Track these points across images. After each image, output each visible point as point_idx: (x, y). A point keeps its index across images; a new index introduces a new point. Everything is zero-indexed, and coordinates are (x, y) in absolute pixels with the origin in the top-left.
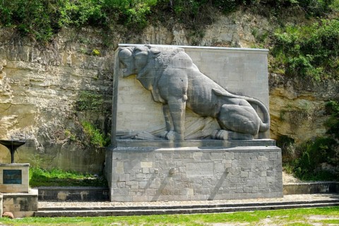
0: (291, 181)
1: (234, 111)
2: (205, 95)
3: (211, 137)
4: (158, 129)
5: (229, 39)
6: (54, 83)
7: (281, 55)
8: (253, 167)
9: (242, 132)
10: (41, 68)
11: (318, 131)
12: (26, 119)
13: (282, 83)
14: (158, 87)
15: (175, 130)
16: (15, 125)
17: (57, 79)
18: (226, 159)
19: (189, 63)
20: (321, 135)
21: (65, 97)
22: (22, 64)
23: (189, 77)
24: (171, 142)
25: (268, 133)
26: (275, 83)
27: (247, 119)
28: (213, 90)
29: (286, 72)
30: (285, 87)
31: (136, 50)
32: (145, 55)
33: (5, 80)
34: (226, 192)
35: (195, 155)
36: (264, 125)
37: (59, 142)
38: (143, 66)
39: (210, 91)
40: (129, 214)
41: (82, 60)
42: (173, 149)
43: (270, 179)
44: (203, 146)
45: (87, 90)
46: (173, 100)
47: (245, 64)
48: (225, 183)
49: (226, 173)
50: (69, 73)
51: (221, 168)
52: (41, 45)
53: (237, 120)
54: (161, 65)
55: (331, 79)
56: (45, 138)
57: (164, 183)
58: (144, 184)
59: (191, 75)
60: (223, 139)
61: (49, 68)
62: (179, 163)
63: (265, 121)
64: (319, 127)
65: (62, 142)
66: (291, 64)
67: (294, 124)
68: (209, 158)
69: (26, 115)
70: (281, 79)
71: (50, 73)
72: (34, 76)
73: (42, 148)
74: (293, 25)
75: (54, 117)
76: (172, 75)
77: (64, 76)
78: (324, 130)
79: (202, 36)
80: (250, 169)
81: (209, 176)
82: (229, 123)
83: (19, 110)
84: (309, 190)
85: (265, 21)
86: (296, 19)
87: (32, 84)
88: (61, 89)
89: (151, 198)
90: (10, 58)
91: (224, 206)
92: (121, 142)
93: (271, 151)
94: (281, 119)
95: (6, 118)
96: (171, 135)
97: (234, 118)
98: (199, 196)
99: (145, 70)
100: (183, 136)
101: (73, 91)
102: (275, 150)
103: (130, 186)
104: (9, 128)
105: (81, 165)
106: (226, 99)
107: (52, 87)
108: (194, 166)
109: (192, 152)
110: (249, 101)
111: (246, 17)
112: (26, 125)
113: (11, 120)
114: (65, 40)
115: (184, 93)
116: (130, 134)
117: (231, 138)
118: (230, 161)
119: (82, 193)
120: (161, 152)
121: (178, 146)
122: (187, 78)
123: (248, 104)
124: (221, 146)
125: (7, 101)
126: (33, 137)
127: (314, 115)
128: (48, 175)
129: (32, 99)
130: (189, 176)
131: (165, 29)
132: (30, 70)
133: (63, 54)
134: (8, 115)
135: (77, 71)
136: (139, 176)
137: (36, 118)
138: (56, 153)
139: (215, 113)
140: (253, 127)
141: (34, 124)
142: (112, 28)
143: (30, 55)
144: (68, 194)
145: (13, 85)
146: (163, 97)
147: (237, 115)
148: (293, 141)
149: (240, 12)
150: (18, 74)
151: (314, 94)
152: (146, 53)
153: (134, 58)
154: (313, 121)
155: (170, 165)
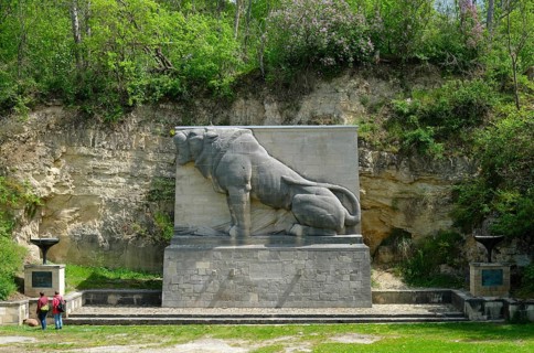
0: (394, 287)
1: (308, 202)
2: (272, 184)
3: (284, 232)
4: (223, 222)
5: (330, 111)
6: (123, 170)
7: (397, 127)
8: (332, 269)
9: (320, 227)
10: (106, 153)
11: (441, 223)
12: (88, 212)
13: (392, 164)
14: (216, 176)
15: (238, 226)
16: (76, 218)
17: (126, 166)
18: (298, 260)
19: (254, 147)
20: (445, 229)
21: (136, 186)
22: (84, 150)
23: (253, 163)
24: (233, 239)
25: (359, 227)
26: (385, 164)
27: (324, 211)
28: (282, 178)
29: (400, 150)
30: (398, 169)
31: (191, 134)
32: (200, 140)
33: (64, 168)
34: (298, 298)
35: (260, 254)
36: (352, 217)
37: (126, 237)
38: (199, 152)
39: (279, 179)
40: (166, 323)
41: (157, 142)
42: (234, 247)
43: (354, 284)
44: (272, 243)
45: (161, 177)
46: (233, 190)
47: (328, 145)
48: (297, 287)
49: (298, 276)
50: (142, 159)
51: (292, 269)
52: (108, 126)
53: (311, 213)
54: (219, 150)
55: (461, 156)
56: (111, 233)
57: (223, 287)
58: (199, 287)
59: (255, 162)
60: (295, 235)
61: (117, 152)
62: (241, 263)
63: (354, 212)
64: (443, 218)
65: (129, 237)
66: (405, 139)
67: (410, 215)
68: (276, 258)
69: (89, 208)
70: (392, 158)
71: (118, 159)
72: (98, 163)
73: (106, 245)
74: (422, 87)
75: (121, 209)
76: (231, 162)
77: (135, 161)
78: (451, 223)
79: (298, 109)
80: (328, 272)
81: (277, 279)
82: (303, 216)
83: (81, 202)
84: (414, 299)
85: (383, 85)
86: (427, 79)
87: (96, 172)
88: (132, 177)
89: (208, 304)
90: (70, 143)
91: (282, 316)
92: (175, 240)
93: (356, 250)
94: (394, 209)
95: (66, 211)
96: (233, 231)
97: (308, 210)
98: (265, 303)
99: (201, 157)
100: (247, 231)
101: (146, 178)
102: (361, 249)
103: (184, 289)
104: (69, 223)
105: (152, 263)
106: (300, 188)
107: (120, 174)
108: (259, 267)
109: (257, 250)
110: (331, 190)
111: (354, 82)
112: (89, 219)
113: (71, 214)
114: (140, 120)
115: (246, 182)
116: (190, 229)
117: (306, 234)
118: (303, 262)
119: (134, 297)
120: (220, 250)
121: (241, 243)
122: (250, 165)
123: (331, 193)
124: (293, 243)
125: (66, 192)
126: (97, 232)
127: (436, 204)
128: (111, 276)
129: (96, 189)
130: (253, 278)
131: (257, 102)
132: (93, 157)
133: (134, 137)
134: (68, 208)
135: (151, 156)
136: (194, 278)
137: (100, 211)
138: (122, 249)
139: (287, 205)
140: (333, 220)
141: (99, 217)
142: (197, 103)
143: (94, 140)
144: (119, 298)
145: (73, 174)
146: (223, 188)
147: (312, 207)
148: (408, 235)
149: (346, 77)
150: (80, 161)
151: (437, 177)
152: (201, 137)
153: (189, 144)
154: (436, 211)
155: (231, 265)
